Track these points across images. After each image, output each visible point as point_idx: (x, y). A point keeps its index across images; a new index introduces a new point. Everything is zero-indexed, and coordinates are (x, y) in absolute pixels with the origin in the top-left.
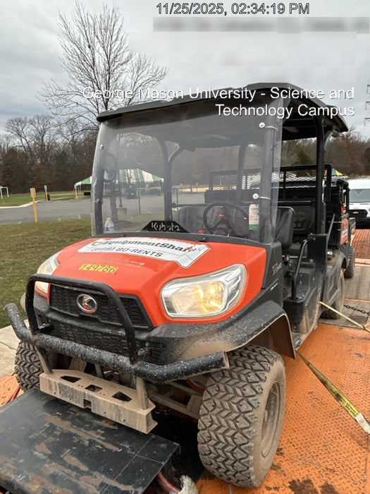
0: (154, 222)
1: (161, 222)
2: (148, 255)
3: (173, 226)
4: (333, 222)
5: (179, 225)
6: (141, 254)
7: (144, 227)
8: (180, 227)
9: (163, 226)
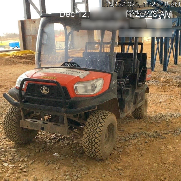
0: (66, 63)
1: (69, 63)
2: (67, 74)
3: (74, 64)
4: (142, 69)
5: (77, 64)
6: (64, 74)
7: (61, 65)
8: (78, 65)
9: (70, 64)
